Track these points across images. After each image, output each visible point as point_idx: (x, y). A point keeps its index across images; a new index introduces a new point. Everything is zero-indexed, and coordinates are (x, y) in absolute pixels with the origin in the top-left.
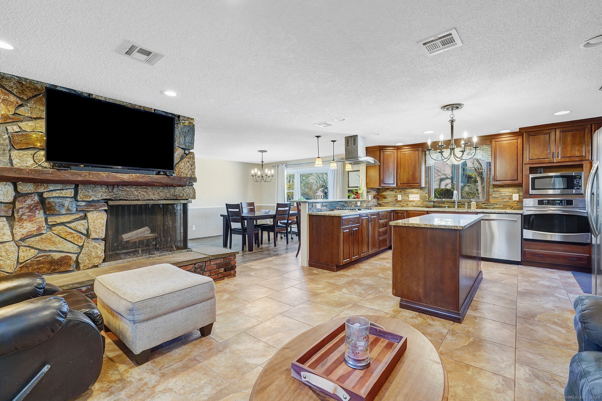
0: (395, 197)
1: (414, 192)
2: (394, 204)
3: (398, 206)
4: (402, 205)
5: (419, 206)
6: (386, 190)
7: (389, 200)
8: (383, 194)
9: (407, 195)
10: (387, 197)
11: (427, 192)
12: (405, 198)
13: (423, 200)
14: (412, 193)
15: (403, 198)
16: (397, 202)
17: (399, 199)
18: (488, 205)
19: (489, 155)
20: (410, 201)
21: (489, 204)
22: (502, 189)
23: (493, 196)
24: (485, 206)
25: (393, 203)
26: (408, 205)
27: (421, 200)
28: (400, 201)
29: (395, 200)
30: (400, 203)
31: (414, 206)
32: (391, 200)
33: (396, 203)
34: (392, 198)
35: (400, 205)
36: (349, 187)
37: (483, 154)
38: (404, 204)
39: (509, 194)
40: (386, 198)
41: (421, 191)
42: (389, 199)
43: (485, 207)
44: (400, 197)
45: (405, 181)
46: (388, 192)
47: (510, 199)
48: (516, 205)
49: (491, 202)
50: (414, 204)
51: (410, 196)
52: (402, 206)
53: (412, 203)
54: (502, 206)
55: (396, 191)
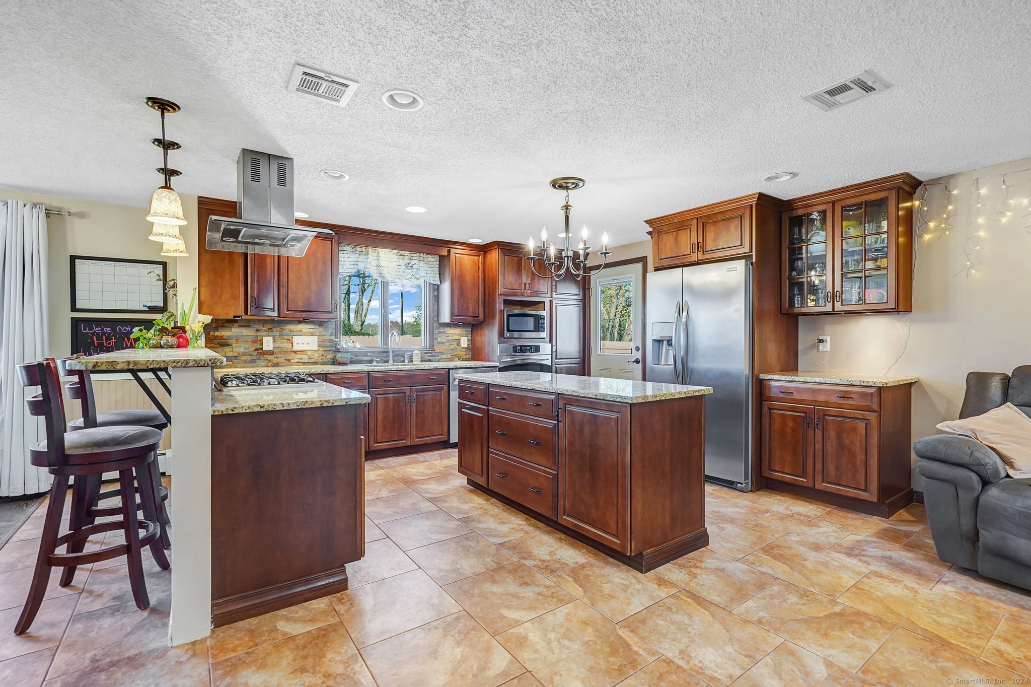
0: (254, 342)
1: (304, 331)
2: (254, 361)
3: (263, 364)
4: (275, 361)
5: (316, 363)
6: (226, 324)
7: (236, 350)
8: (217, 334)
9: (288, 338)
10: (230, 342)
11: (334, 331)
12: (281, 345)
13: (325, 349)
14: (300, 333)
15: (277, 345)
16: (260, 354)
17: (265, 348)
18: (432, 356)
19: (435, 272)
20: (295, 352)
21: (433, 354)
22: (449, 329)
23: (439, 340)
24: (428, 356)
25: (249, 358)
26: (289, 360)
27: (321, 349)
28: (271, 353)
29: (257, 350)
30: (270, 357)
31: (304, 363)
32: (242, 350)
33: (259, 359)
34: (247, 346)
35: (270, 361)
36: (74, 309)
37: (428, 269)
38: (279, 360)
39: (457, 338)
40: (228, 345)
41: (321, 330)
42: (238, 348)
43: (428, 358)
44: (268, 343)
45: (300, 304)
46: (233, 330)
47: (458, 344)
48: (464, 353)
49: (437, 351)
50: (305, 358)
51: (296, 339)
52: (276, 365)
53: (300, 356)
54: (449, 356)
55: (257, 327)
